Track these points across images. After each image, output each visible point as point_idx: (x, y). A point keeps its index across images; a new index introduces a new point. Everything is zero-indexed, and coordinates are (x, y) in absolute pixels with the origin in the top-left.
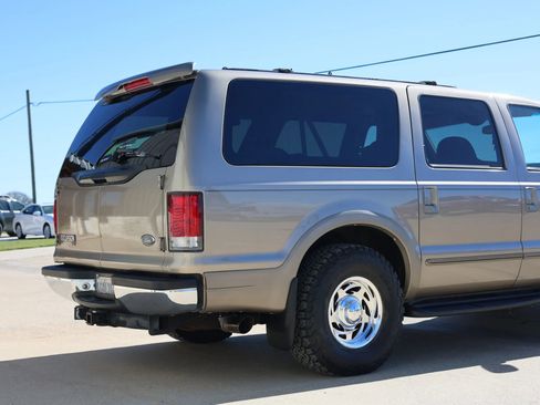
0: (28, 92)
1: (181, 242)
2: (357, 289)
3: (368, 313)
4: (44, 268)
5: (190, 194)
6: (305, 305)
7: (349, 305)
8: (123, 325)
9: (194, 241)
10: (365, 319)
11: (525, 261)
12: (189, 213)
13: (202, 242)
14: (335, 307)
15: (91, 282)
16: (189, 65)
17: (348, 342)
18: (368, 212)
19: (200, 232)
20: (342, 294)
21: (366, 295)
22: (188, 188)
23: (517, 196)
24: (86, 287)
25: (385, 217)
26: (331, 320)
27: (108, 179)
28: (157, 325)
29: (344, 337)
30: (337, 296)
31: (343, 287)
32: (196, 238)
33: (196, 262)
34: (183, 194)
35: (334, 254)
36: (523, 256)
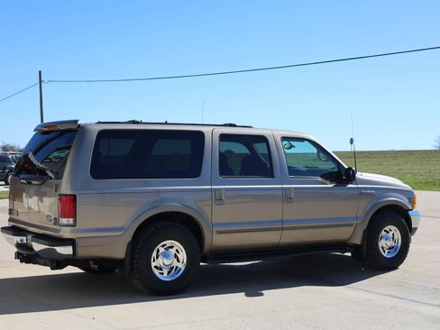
0: (40, 72)
1: (64, 221)
2: (172, 247)
3: (178, 261)
4: (2, 228)
5: (71, 195)
6: (137, 256)
7: (166, 256)
8: (39, 264)
9: (71, 221)
10: (176, 264)
11: (284, 232)
12: (69, 206)
13: (75, 221)
14: (157, 257)
15: (25, 238)
16: (76, 121)
17: (165, 277)
18: (176, 204)
19: (74, 216)
20: (162, 250)
21: (177, 251)
22: (69, 192)
23: (280, 193)
24: (22, 241)
25: (189, 207)
26: (153, 264)
27: (34, 182)
28: (55, 265)
29: (162, 274)
30: (158, 251)
31: (163, 246)
32: (72, 219)
33: (72, 232)
34: (66, 195)
35: (156, 228)
36: (283, 229)
